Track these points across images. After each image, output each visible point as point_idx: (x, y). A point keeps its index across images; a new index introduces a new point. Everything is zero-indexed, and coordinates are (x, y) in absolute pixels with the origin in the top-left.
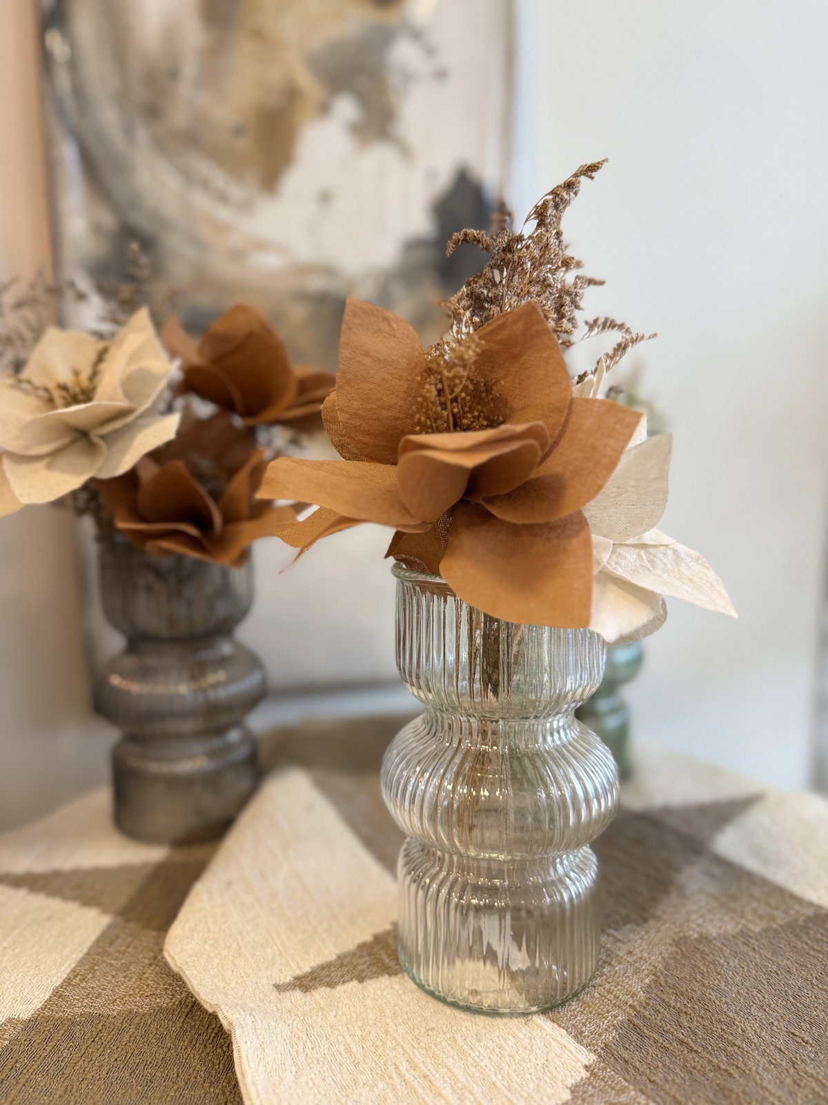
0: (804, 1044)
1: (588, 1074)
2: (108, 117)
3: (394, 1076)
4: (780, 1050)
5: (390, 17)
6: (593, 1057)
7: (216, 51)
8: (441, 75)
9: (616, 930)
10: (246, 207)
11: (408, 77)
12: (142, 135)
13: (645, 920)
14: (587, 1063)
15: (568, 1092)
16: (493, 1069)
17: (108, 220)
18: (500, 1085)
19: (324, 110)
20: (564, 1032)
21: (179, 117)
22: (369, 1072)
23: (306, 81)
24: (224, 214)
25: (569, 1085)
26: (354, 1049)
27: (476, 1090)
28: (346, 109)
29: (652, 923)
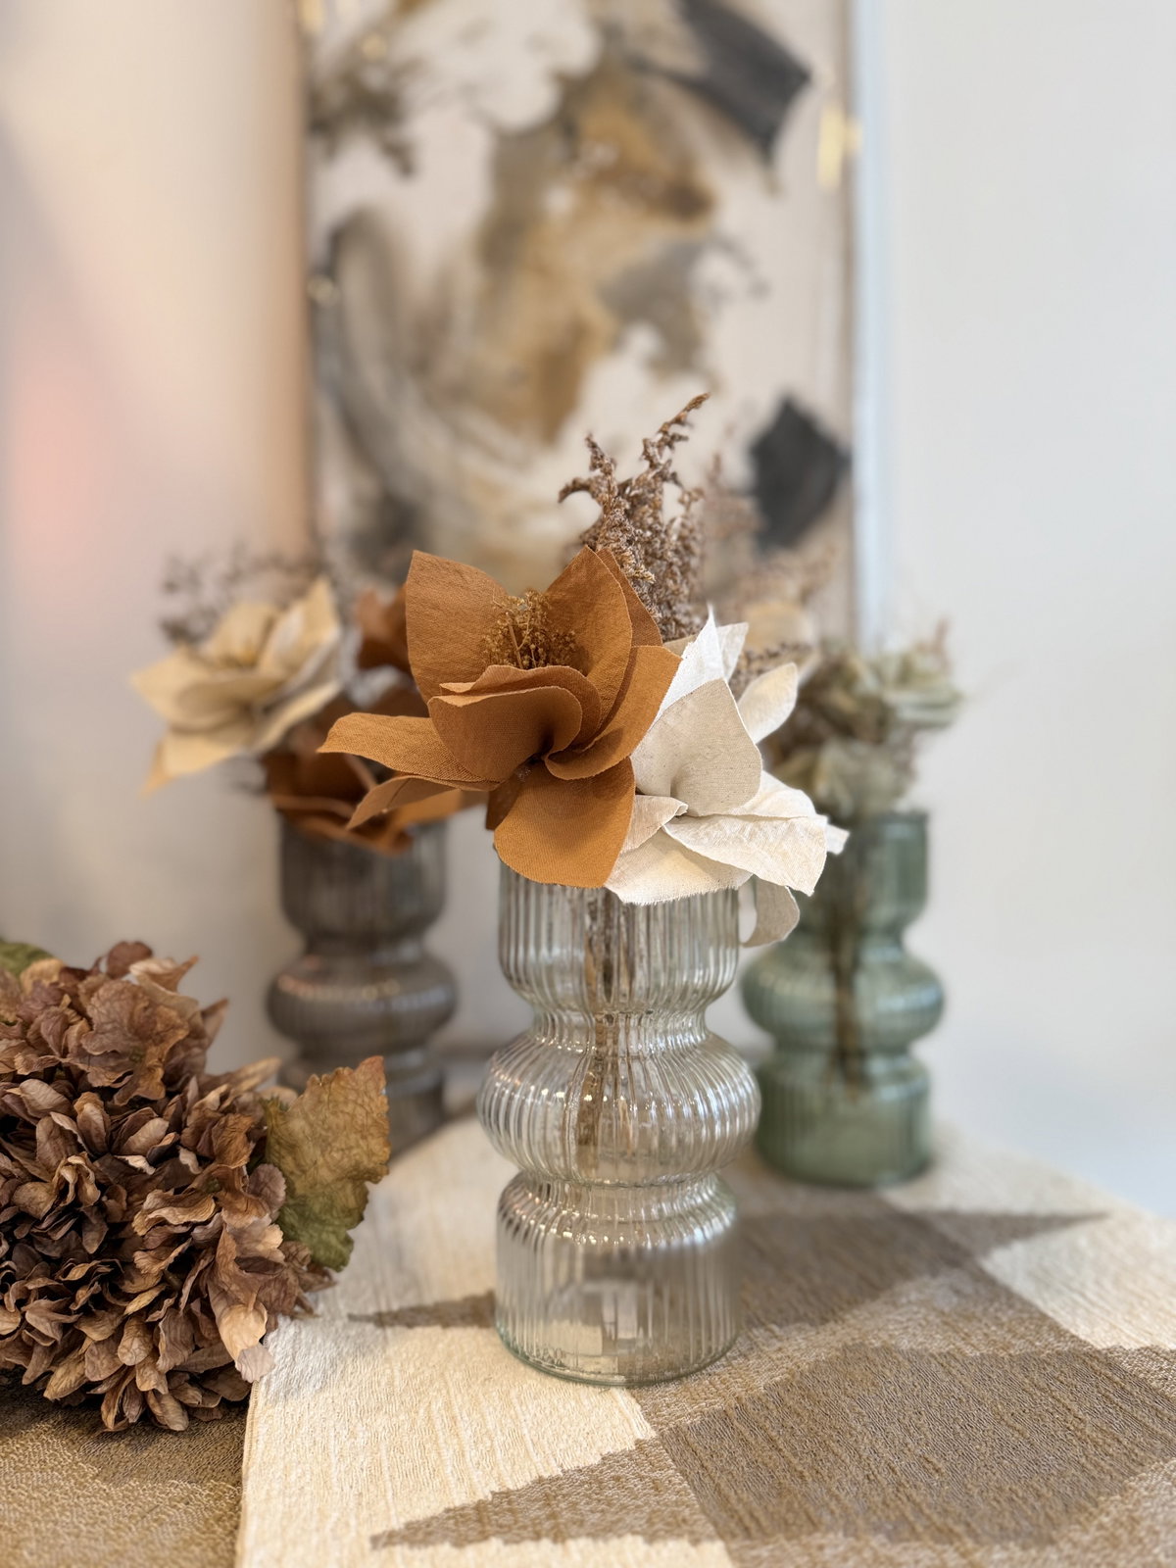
0: (931, 1471)
1: (634, 1448)
2: (374, 376)
3: (422, 1411)
4: (893, 1470)
5: (695, 231)
6: (654, 1434)
7: (495, 293)
8: (760, 290)
9: (780, 1326)
10: (523, 465)
11: (718, 296)
12: (411, 392)
13: (824, 1321)
14: (642, 1438)
15: (599, 1458)
16: (531, 1425)
17: (368, 486)
18: (527, 1438)
19: (616, 344)
20: (639, 1407)
21: (449, 368)
22: (398, 1404)
23: (597, 315)
24: (497, 474)
25: (605, 1453)
26: (397, 1383)
27: (499, 1439)
28: (643, 341)
29: (831, 1325)
